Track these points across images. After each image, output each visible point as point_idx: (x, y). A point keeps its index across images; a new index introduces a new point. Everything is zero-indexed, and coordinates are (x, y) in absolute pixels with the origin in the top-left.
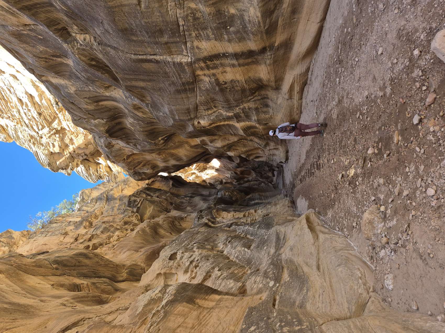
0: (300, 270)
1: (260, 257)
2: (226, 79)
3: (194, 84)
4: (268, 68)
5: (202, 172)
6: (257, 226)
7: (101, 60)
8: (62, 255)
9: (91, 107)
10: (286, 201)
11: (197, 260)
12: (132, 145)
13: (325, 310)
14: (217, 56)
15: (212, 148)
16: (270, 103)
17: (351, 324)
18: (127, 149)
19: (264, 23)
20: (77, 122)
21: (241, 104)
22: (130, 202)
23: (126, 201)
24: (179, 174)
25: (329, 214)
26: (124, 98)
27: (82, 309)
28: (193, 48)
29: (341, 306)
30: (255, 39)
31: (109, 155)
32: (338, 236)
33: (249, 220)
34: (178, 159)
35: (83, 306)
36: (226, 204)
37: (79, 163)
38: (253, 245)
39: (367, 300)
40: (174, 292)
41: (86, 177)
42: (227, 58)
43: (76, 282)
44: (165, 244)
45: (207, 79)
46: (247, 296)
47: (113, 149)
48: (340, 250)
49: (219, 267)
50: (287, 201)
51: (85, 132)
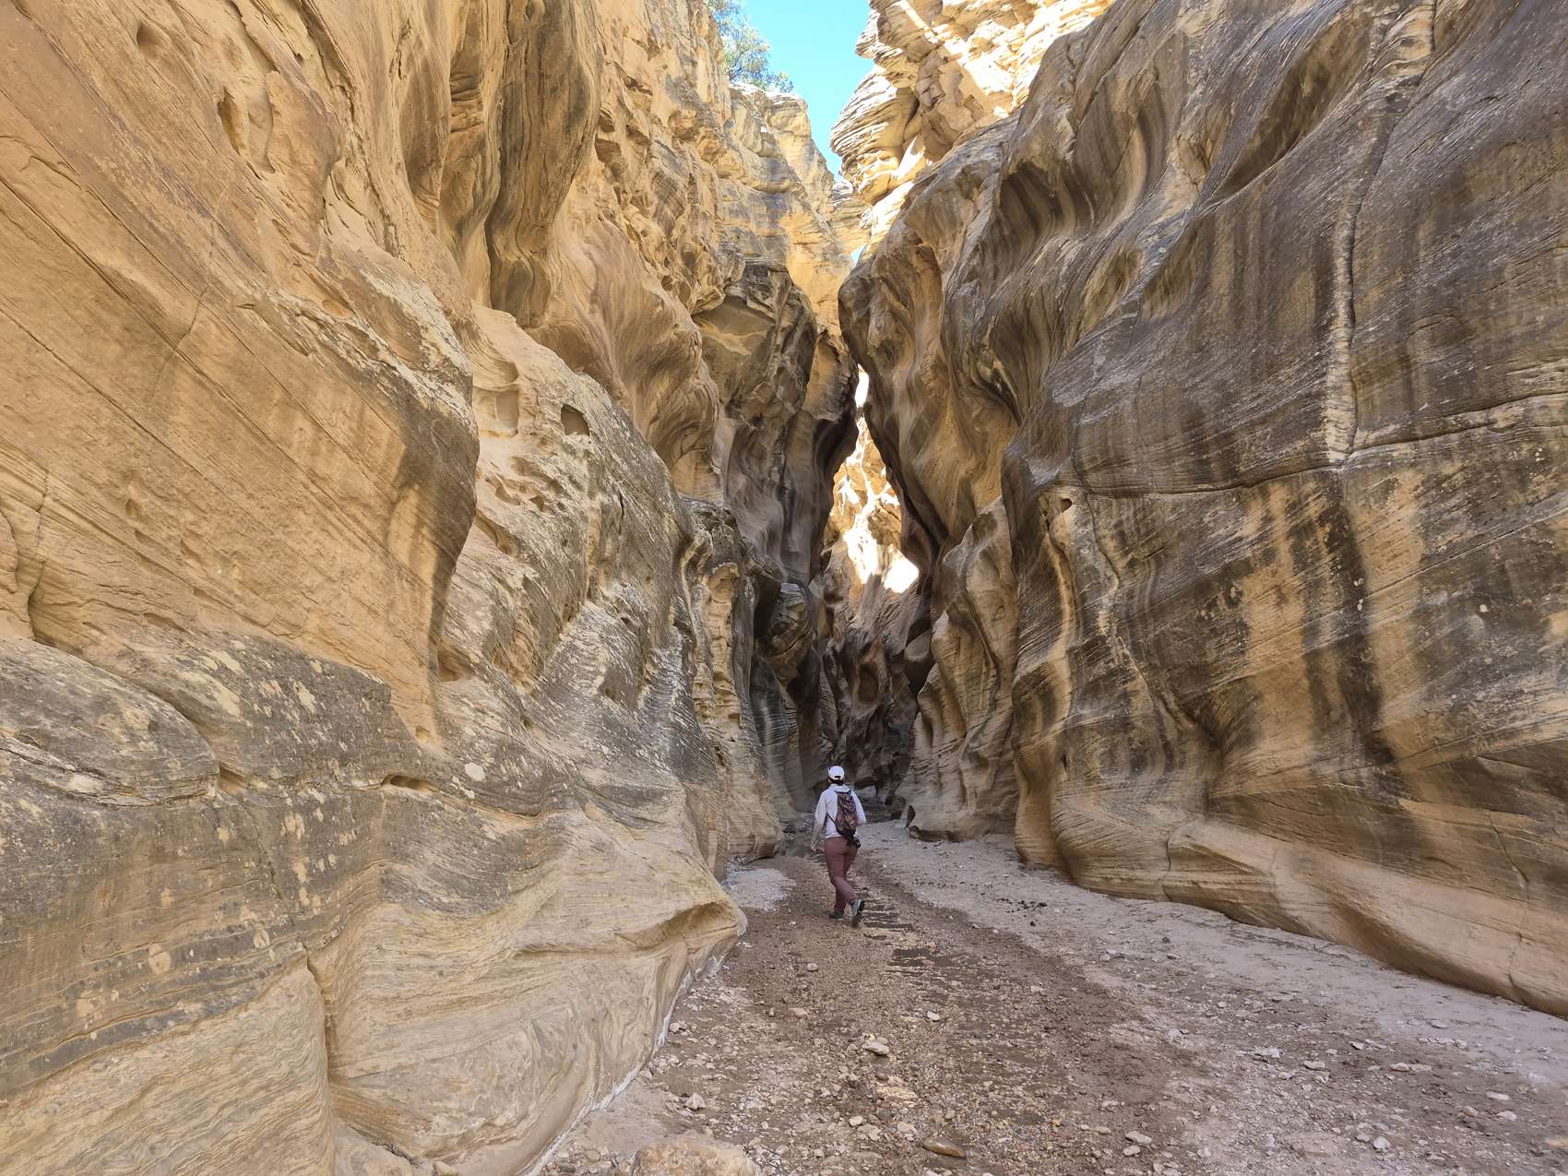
0: (525, 878)
1: (572, 730)
2: (1249, 604)
3: (1225, 479)
4: (1298, 771)
5: (870, 529)
6: (681, 721)
7: (1320, 116)
8: (578, 27)
9: (1120, 99)
10: (770, 830)
11: (561, 506)
12: (975, 262)
13: (373, 977)
14: (1351, 564)
15: (961, 559)
16: (1148, 778)
17: (306, 1091)
18: (956, 251)
19: (1509, 756)
20: (1062, 55)
21: (1143, 665)
22: (762, 270)
23: (767, 257)
24: (864, 444)
25: (732, 992)
26: (1161, 220)
27: (390, 97)
28: (1387, 466)
29: (381, 1043)
30: (1432, 716)
31: (933, 185)
32: (649, 1029)
33: (704, 694)
34: (920, 437)
35: (402, 101)
36: (757, 610)
37: (903, 83)
38: (615, 708)
39: (403, 1148)
40: (441, 410)
41: (851, 110)
42: (1346, 603)
43: (486, 79)
44: (619, 398)
45: (1249, 528)
46: (431, 680)
47: (956, 198)
48: (599, 1041)
49: (538, 580)
50: (772, 832)
51: (1022, 92)
